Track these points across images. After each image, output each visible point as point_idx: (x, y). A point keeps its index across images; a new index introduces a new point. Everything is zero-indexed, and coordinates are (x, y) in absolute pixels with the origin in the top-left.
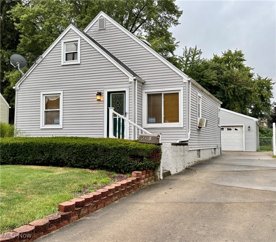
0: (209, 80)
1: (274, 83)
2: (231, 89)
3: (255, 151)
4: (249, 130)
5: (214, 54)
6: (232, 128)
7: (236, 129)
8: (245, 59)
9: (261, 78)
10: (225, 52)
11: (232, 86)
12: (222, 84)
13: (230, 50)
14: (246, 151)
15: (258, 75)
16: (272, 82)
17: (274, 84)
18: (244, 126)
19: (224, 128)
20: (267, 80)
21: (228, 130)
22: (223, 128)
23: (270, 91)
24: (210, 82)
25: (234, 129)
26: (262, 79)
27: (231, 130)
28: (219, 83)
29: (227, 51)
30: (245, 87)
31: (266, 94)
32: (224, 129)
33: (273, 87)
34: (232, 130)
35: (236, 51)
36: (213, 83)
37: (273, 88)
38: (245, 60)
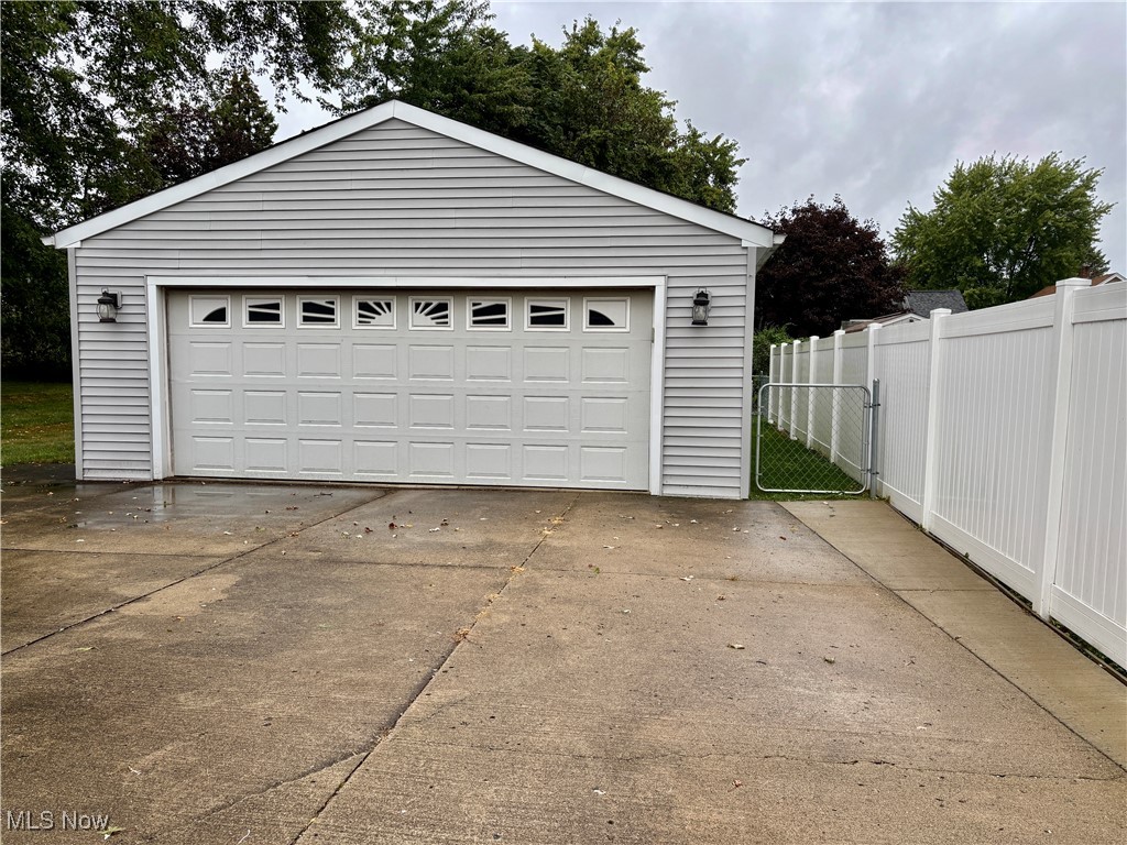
0: (497, 99)
1: (744, 161)
2: (589, 145)
3: (734, 495)
4: (700, 323)
5: (533, 35)
6: (567, 307)
7: (597, 319)
8: (647, 66)
9: (700, 136)
10: (575, 26)
11: (595, 133)
12: (554, 126)
13: (593, 20)
14: (669, 492)
15: (689, 126)
16: (736, 155)
17: (741, 162)
18: (660, 295)
19: (509, 303)
20: (719, 145)
21: (535, 321)
22: (501, 309)
23: (729, 190)
24: (499, 108)
25: (586, 318)
26: (701, 140)
27: (559, 320)
28: (542, 123)
29: (582, 24)
30: (646, 147)
31: (715, 196)
32: (509, 315)
33: (736, 176)
34: (567, 319)
35: (614, 29)
36: (511, 114)
37: (736, 179)
38: (646, 70)
